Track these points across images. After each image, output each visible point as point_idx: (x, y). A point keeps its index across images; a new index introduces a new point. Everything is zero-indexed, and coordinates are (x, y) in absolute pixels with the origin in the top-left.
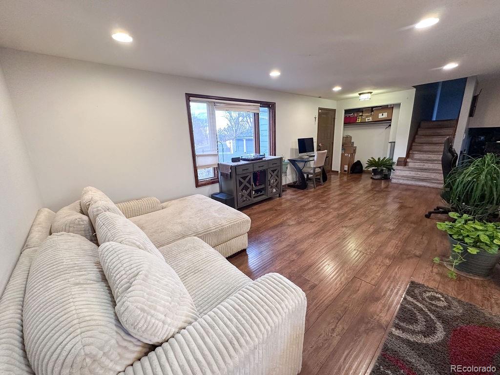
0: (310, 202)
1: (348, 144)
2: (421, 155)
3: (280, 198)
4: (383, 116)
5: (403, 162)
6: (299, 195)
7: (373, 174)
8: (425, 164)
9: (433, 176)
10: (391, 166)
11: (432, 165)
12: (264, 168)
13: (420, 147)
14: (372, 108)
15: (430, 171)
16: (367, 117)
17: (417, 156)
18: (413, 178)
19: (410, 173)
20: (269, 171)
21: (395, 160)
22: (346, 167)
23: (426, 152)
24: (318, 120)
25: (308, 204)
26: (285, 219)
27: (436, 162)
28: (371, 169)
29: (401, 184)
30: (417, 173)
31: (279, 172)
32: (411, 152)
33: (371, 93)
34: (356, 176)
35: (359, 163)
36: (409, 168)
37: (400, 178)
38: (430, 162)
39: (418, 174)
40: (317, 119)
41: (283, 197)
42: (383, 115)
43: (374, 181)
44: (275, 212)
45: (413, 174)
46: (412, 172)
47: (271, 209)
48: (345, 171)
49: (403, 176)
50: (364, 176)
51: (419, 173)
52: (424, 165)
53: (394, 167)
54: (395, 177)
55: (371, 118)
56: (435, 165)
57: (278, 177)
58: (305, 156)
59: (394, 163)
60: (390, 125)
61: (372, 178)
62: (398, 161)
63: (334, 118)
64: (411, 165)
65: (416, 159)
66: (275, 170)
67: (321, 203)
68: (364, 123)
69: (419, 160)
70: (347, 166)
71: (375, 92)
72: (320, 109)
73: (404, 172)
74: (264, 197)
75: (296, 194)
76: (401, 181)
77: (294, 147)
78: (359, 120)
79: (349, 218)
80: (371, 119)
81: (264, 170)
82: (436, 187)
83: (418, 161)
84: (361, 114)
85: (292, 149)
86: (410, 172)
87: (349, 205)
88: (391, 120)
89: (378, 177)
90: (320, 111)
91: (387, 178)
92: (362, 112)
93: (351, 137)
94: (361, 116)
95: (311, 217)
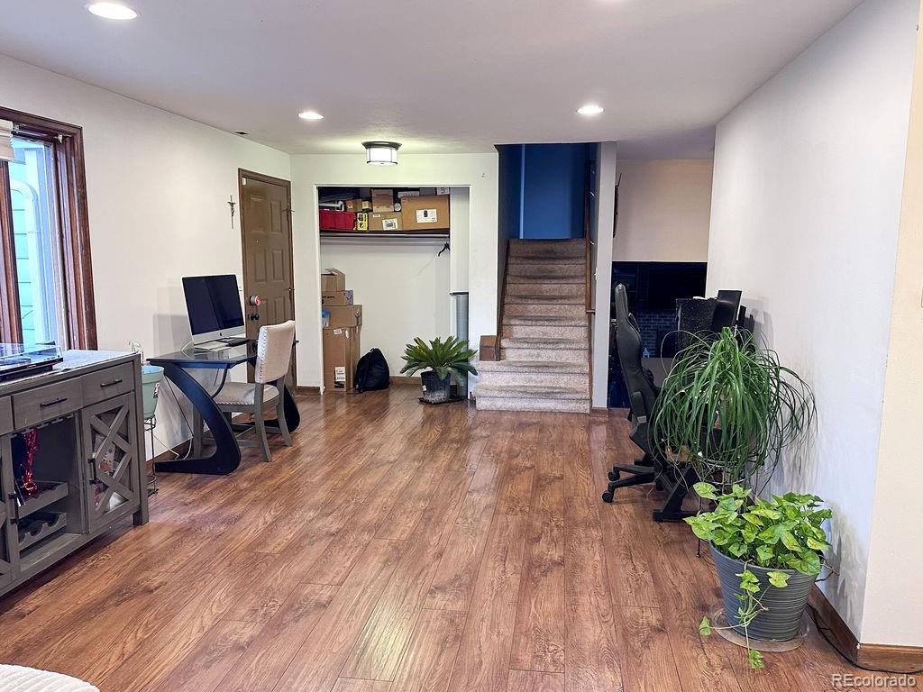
0: (276, 520)
1: (336, 300)
2: (528, 329)
3: (140, 530)
4: (426, 217)
5: (493, 349)
6: (219, 499)
7: (425, 388)
8: (542, 352)
9: (563, 381)
10: (466, 361)
11: (554, 353)
12: (67, 408)
13: (521, 308)
14: (396, 190)
15: (557, 370)
16: (385, 215)
17: (520, 330)
18: (526, 393)
19: (514, 379)
20: (89, 418)
21: (474, 344)
22: (341, 374)
23: (537, 319)
24: (242, 214)
25: (271, 529)
26: (208, 622)
27: (562, 346)
28: (418, 374)
29: (500, 412)
30: (527, 376)
31: (132, 416)
32: (505, 322)
33: (395, 146)
34: (373, 398)
35: (376, 358)
36: (510, 364)
37: (496, 393)
38: (551, 346)
39: (530, 380)
40: (237, 207)
41: (154, 520)
42: (426, 215)
43: (430, 410)
44: (146, 599)
45: (519, 380)
46: (517, 376)
47: (120, 594)
48: (340, 385)
49: (501, 389)
50: (397, 398)
51: (534, 377)
52: (539, 355)
53: (475, 362)
54: (483, 393)
55: (395, 221)
56: (560, 352)
57: (126, 439)
58: (212, 342)
59: (471, 353)
60: (447, 246)
61: (422, 401)
62: (482, 347)
63: (289, 211)
64: (511, 355)
65: (518, 340)
66: (115, 411)
67: (318, 518)
68: (378, 235)
69: (525, 341)
70: (343, 369)
71: (407, 144)
72: (243, 173)
73: (500, 376)
74: (69, 542)
75: (205, 499)
76: (500, 404)
77: (167, 311)
78: (363, 225)
79: (431, 551)
80: (395, 223)
81: (64, 417)
82: (574, 410)
83: (526, 345)
84: (366, 205)
85: (159, 318)
86: (514, 375)
87: (409, 505)
88: (447, 231)
89: (440, 396)
90: (244, 183)
91: (458, 397)
92: (370, 199)
93: (343, 276)
94: (368, 211)
95: (308, 582)
